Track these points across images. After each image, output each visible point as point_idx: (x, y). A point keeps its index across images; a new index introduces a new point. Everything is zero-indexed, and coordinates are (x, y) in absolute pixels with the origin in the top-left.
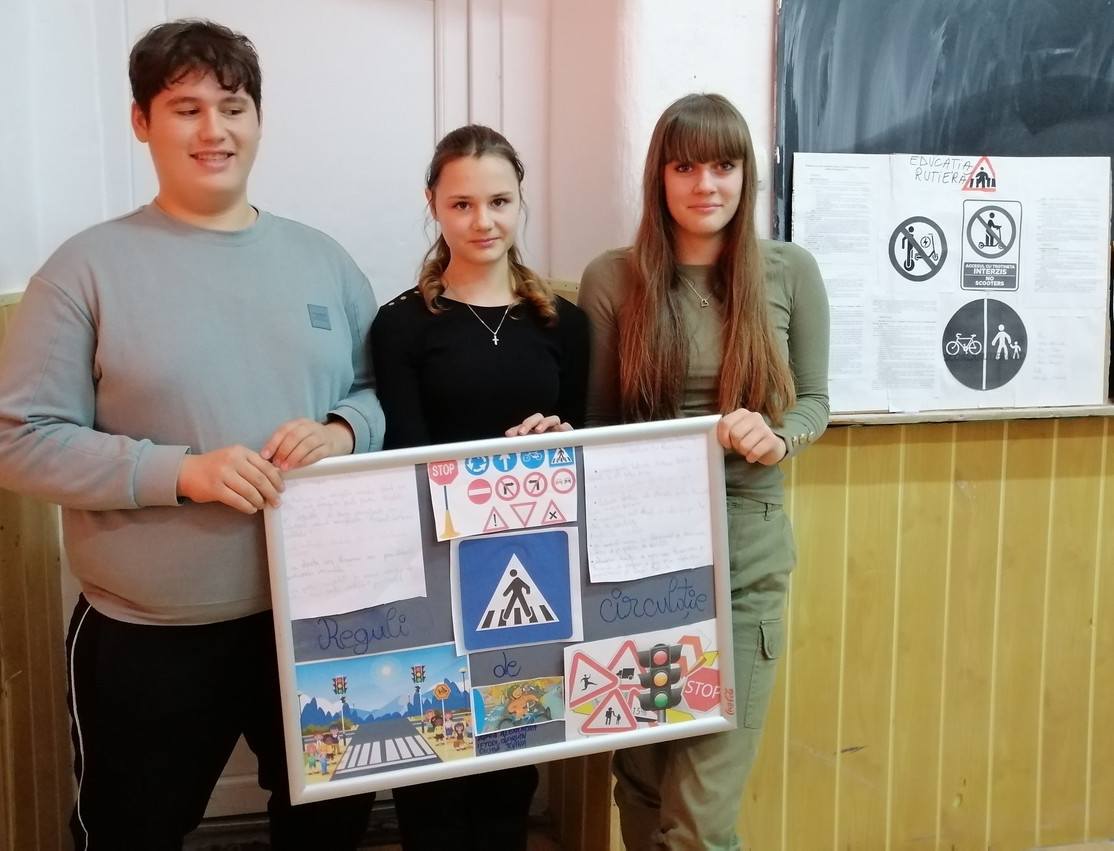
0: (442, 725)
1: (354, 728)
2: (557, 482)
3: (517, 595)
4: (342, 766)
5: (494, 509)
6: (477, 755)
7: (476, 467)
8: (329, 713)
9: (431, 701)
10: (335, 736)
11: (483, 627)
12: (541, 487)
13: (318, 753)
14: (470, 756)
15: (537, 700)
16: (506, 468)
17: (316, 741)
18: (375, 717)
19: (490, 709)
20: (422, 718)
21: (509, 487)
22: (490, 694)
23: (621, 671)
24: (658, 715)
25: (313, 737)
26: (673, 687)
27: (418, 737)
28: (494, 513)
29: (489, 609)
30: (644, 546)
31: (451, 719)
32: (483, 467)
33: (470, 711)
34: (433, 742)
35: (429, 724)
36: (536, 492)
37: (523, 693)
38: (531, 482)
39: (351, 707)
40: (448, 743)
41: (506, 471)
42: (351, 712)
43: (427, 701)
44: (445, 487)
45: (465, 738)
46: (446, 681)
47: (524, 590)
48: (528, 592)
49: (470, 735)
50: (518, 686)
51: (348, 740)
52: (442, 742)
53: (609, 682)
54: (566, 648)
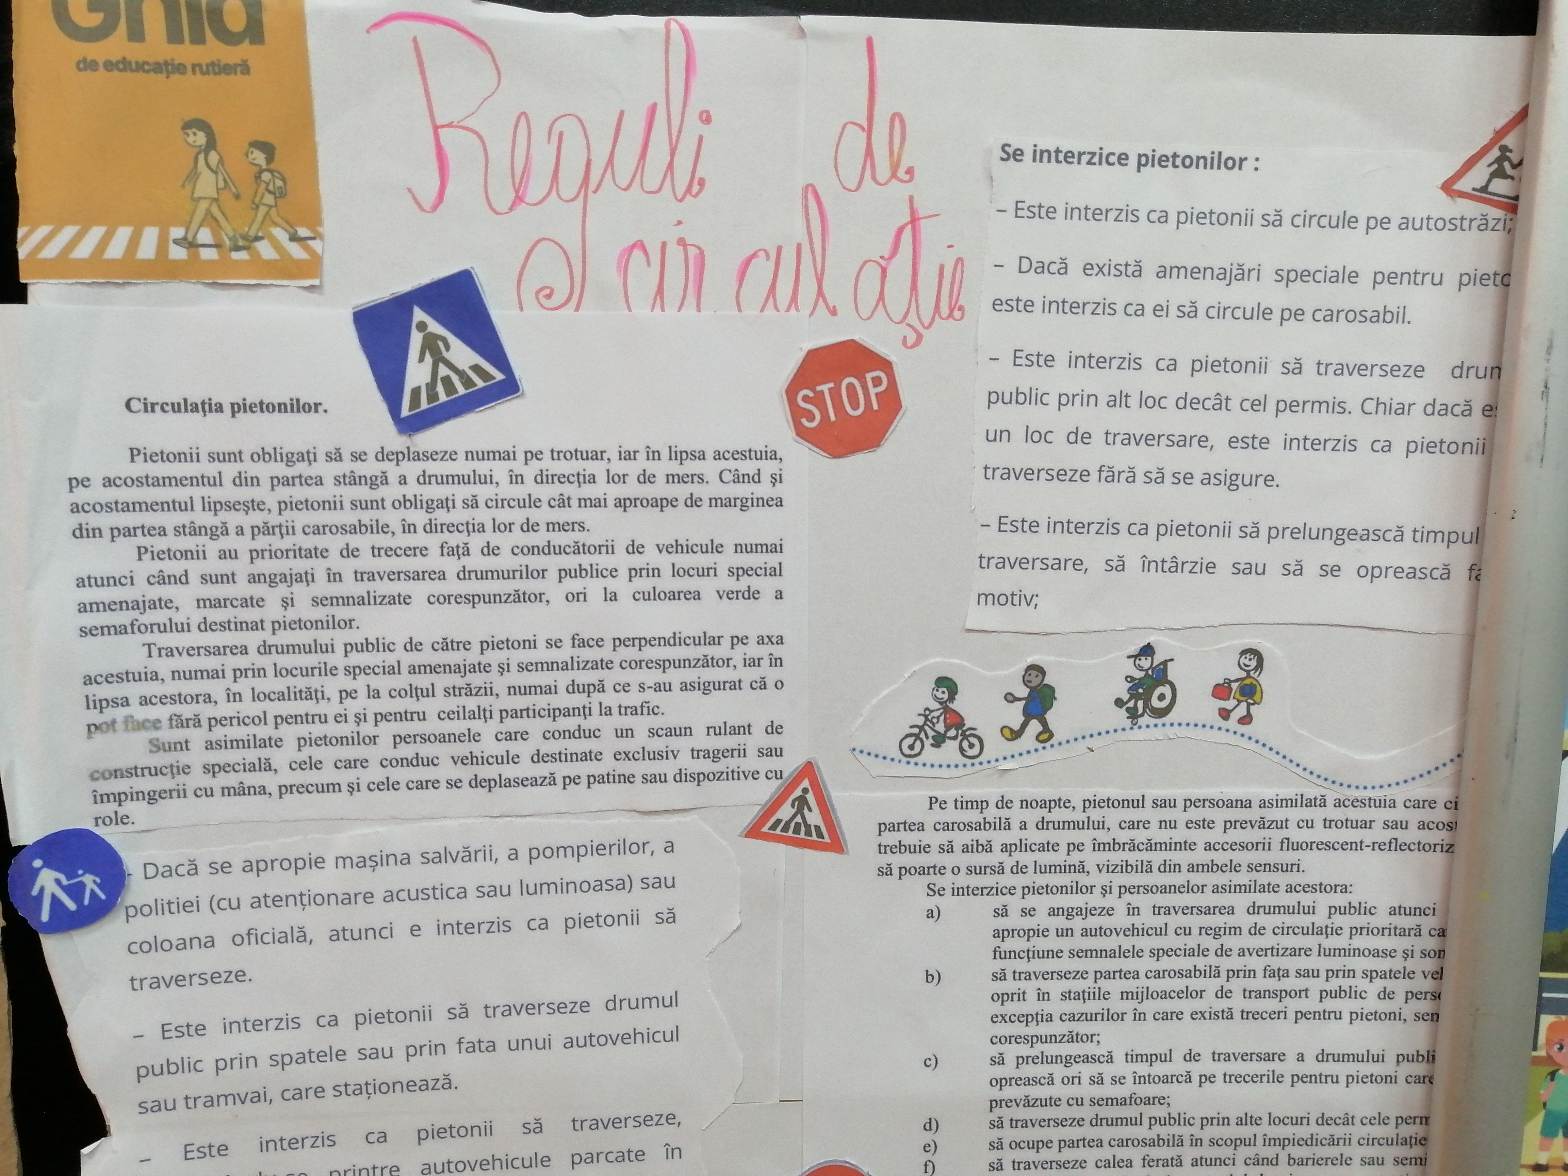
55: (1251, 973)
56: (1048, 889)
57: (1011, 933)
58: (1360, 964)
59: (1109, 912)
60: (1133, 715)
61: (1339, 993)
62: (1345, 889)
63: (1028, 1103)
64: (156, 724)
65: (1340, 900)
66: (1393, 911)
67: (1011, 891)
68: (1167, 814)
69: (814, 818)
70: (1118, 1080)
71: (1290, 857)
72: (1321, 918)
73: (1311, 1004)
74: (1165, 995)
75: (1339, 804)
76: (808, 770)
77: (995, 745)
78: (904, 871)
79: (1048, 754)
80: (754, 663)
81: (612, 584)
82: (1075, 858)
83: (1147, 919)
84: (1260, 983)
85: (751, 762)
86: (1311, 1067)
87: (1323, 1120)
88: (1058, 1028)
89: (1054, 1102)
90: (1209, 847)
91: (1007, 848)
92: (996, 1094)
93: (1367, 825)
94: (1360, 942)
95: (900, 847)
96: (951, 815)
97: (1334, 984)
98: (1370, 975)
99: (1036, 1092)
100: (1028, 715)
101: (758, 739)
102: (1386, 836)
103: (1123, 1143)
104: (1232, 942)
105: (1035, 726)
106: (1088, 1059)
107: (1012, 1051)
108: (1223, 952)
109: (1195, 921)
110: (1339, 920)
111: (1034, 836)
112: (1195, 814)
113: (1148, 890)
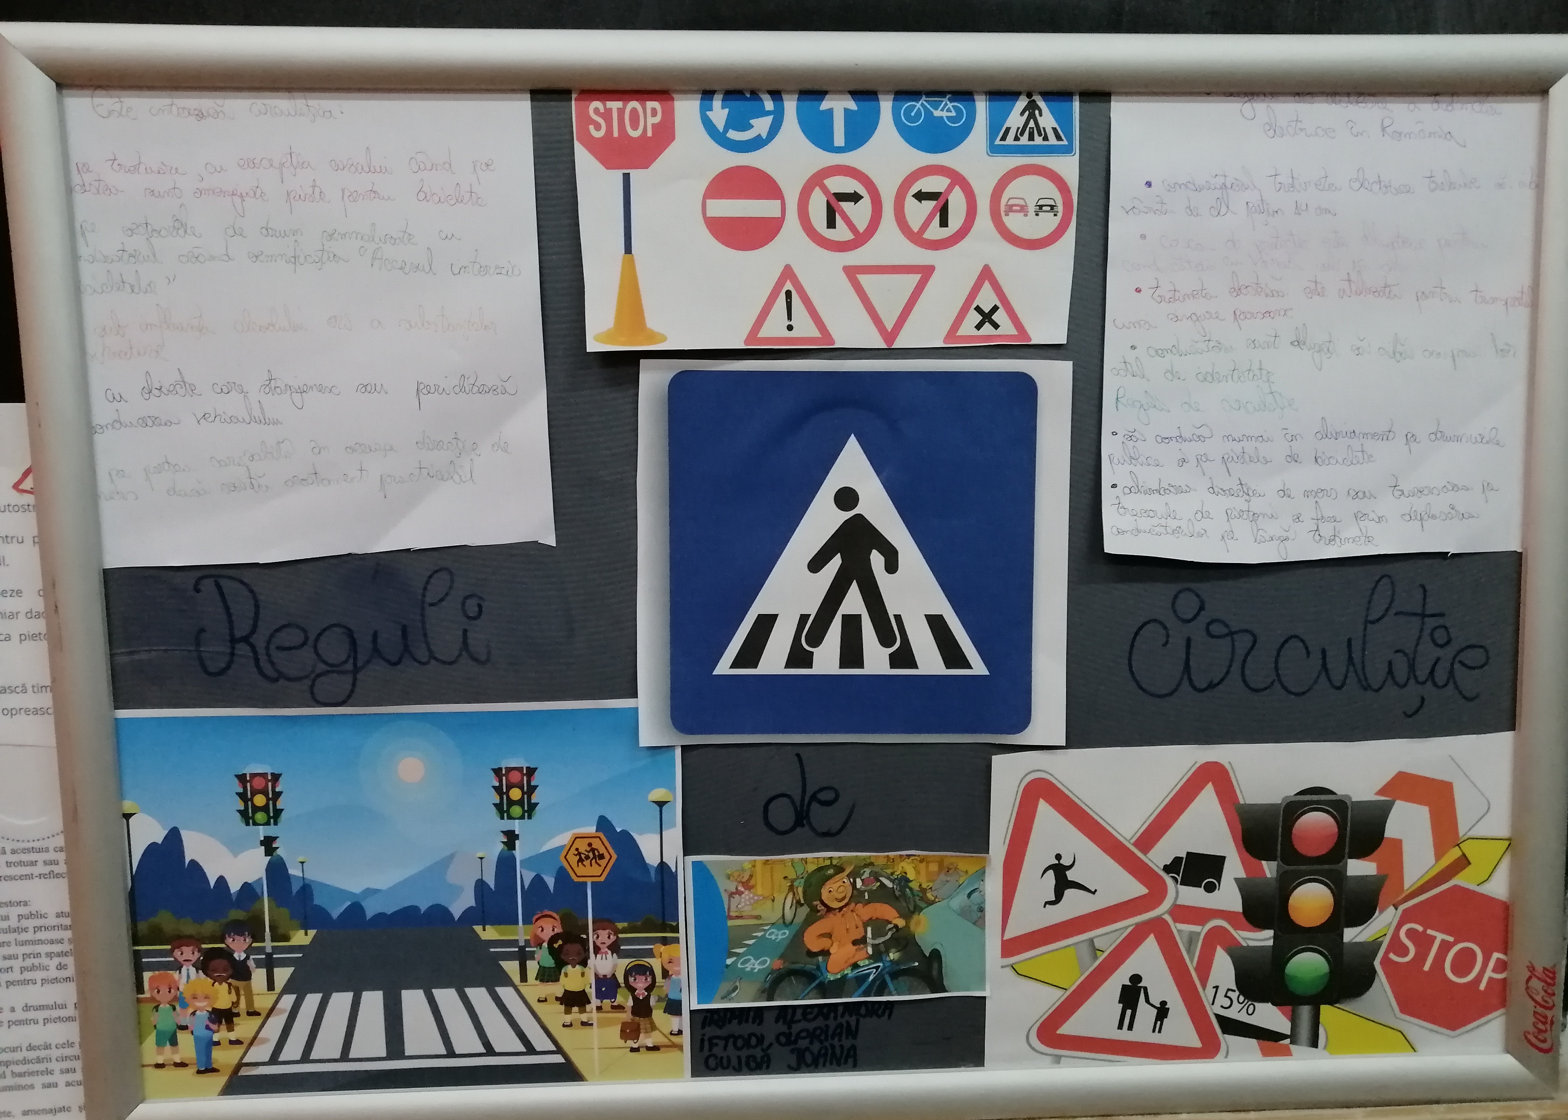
0: (584, 963)
1: (301, 938)
2: (1010, 209)
3: (855, 571)
4: (261, 1052)
5: (788, 273)
6: (697, 1072)
7: (738, 122)
8: (221, 880)
9: (550, 882)
10: (239, 956)
11: (736, 663)
12: (956, 220)
13: (184, 1006)
14: (672, 1074)
15: (901, 923)
16: (839, 139)
17: (178, 967)
18: (370, 913)
19: (747, 932)
20: (521, 933)
21: (846, 206)
22: (748, 885)
23: (1177, 860)
24: (1294, 1020)
25: (170, 953)
26: (1350, 934)
27: (506, 993)
28: (788, 286)
29: (760, 606)
31: (614, 948)
32: (761, 126)
33: (676, 929)
34: (554, 1015)
35: (543, 957)
36: (935, 232)
37: (857, 896)
38: (920, 196)
39: (294, 871)
40: (602, 1024)
41: (839, 150)
42: (295, 887)
43: (538, 880)
44: (626, 177)
45: (658, 1015)
46: (604, 824)
47: (877, 560)
48: (892, 566)
49: (674, 1008)
50: (839, 869)
51: (282, 975)
52: (584, 1017)
53: (1136, 889)
54: (998, 761)
58: (43, 949)
61: (33, 968)
62: (26, 904)
65: (23, 910)
66: (58, 916)
72: (13, 922)
73: (16, 976)
75: (14, 852)
86: (20, 1015)
87: (31, 1048)
93: (34, 863)
94: (42, 935)
97: (29, 962)
98: (50, 955)
102: (46, 870)
110: (25, 923)
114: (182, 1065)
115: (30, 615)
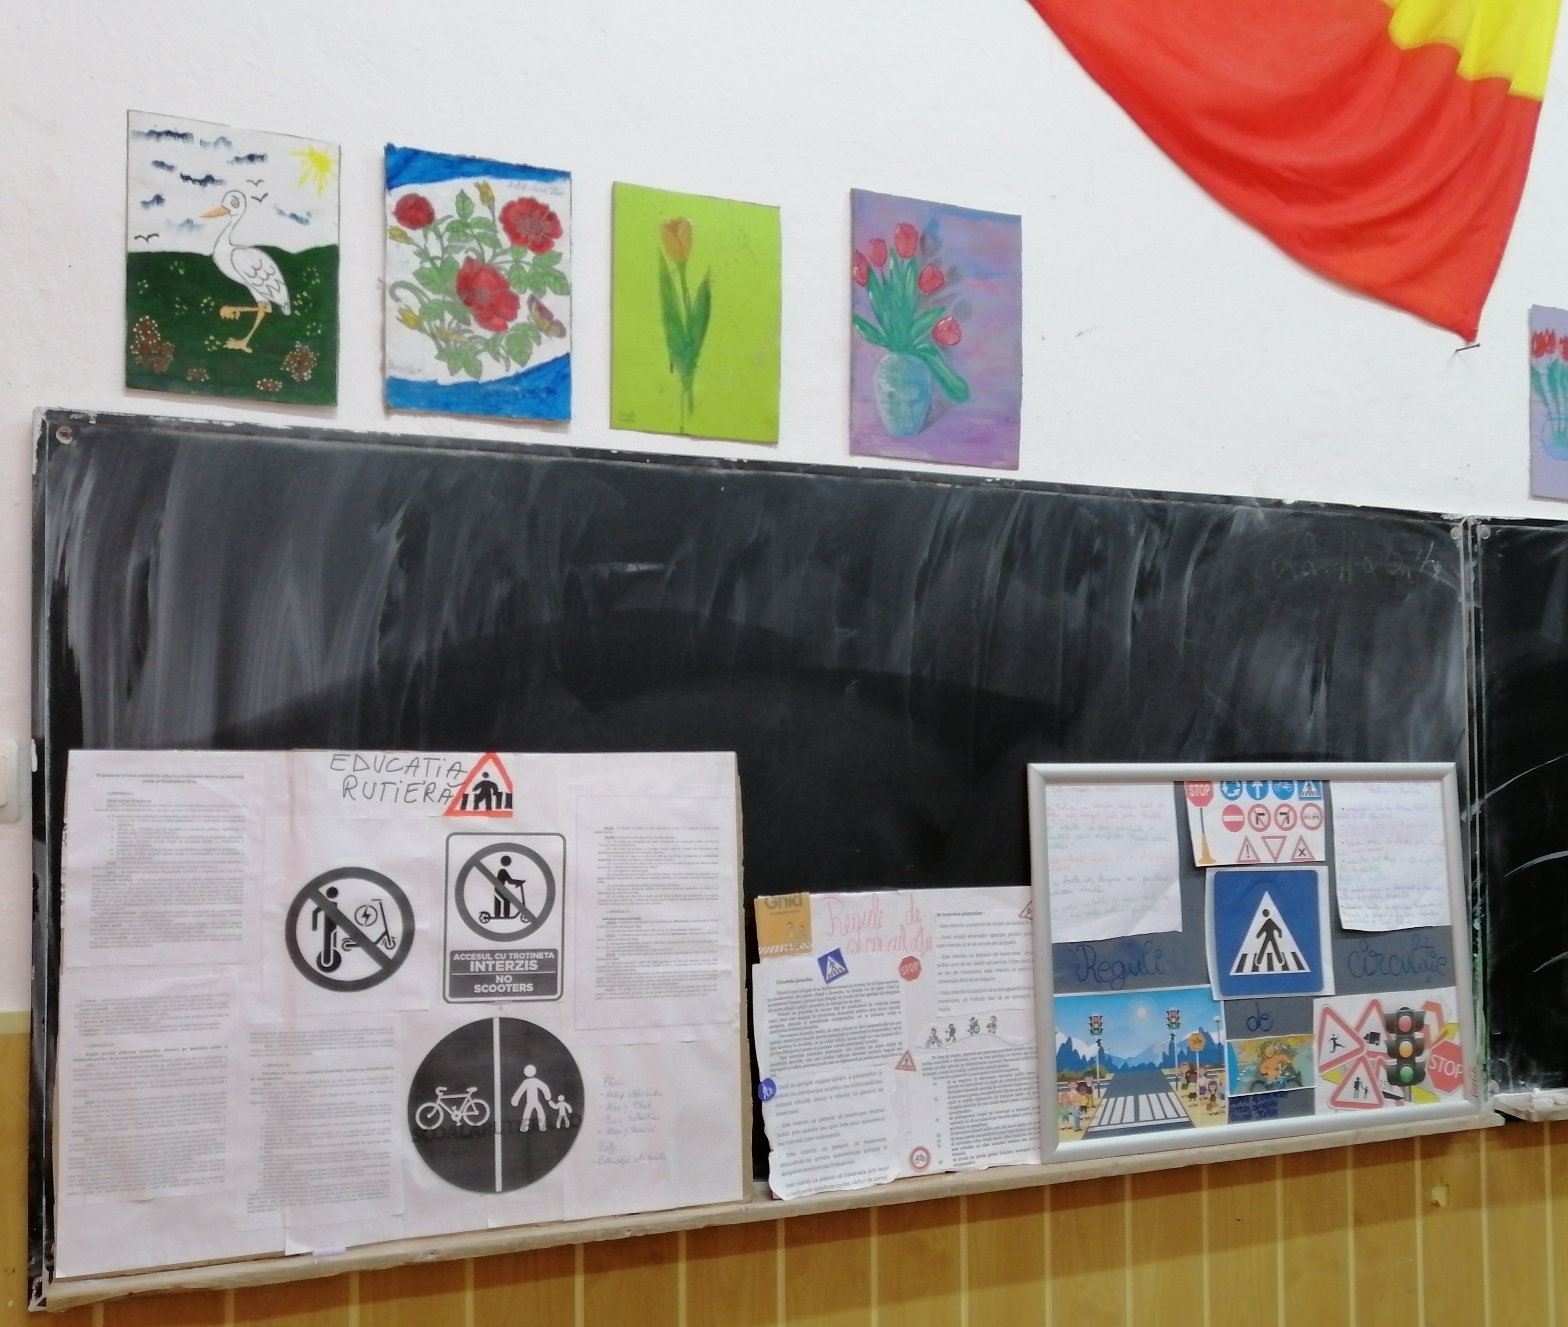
0: (1196, 1082)
1: (1109, 1077)
2: (1307, 817)
3: (1270, 938)
4: (1095, 1122)
5: (1246, 839)
6: (1229, 1123)
7: (1231, 792)
8: (1084, 1056)
9: (1185, 1051)
10: (1089, 1085)
11: (1237, 971)
12: (1291, 822)
13: (1071, 1104)
14: (1220, 1123)
15: (1289, 1061)
16: (1258, 796)
17: (1069, 1090)
18: (1130, 1066)
19: (1243, 1067)
20: (1176, 1071)
21: (1261, 817)
22: (1243, 1050)
23: (1368, 1035)
24: (1404, 1091)
25: (1066, 1085)
26: (1418, 1059)
27: (1171, 1094)
28: (1247, 843)
29: (1242, 951)
30: (1388, 896)
31: (1205, 1075)
32: (1237, 791)
33: (1224, 1067)
34: (1186, 1101)
35: (1183, 1080)
36: (1286, 825)
37: (1276, 1052)
38: (1282, 814)
39: (1106, 1052)
40: (1202, 1104)
41: (1259, 799)
42: (1107, 1058)
43: (1182, 1051)
44: (1201, 809)
45: (1218, 1100)
46: (1201, 1029)
47: (1276, 933)
48: (1280, 936)
49: (1223, 1097)
50: (1270, 1042)
51: (1103, 1091)
52: (1195, 1103)
53: (1356, 1046)
54: (1316, 1001)
55: (1001, 1092)
56: (958, 1076)
57: (951, 1087)
58: (1022, 1087)
59: (971, 1080)
60: (972, 1033)
61: (1019, 1095)
63: (958, 1128)
64: (780, 1053)
65: (1017, 1072)
66: (1028, 1073)
67: (950, 1077)
68: (981, 1056)
69: (909, 1063)
70: (976, 1121)
71: (1006, 1063)
72: (1014, 1077)
73: (1014, 1098)
74: (984, 1099)
76: (907, 1052)
77: (944, 1042)
78: (929, 1074)
79: (956, 1044)
80: (895, 1029)
81: (866, 1013)
82: (963, 1067)
83: (979, 1081)
84: (1004, 1094)
85: (896, 1052)
86: (1015, 1113)
87: (1019, 1125)
88: (963, 1109)
89: (963, 1127)
90: (990, 1062)
91: (949, 1067)
92: (951, 1127)
93: (1020, 1054)
94: (1022, 1082)
95: (927, 1069)
96: (937, 1060)
97: (1018, 1092)
98: (1025, 1089)
99: (959, 1125)
100: (950, 1035)
101: (897, 1046)
102: (1024, 1056)
103: (979, 1136)
104: (996, 1084)
105: (952, 1038)
106: (970, 1116)
107: (954, 1115)
108: (995, 1087)
109: (989, 1080)
110: (1017, 1077)
111: (955, 1063)
112: (986, 1055)
113: (978, 1074)
114: (1071, 1128)
115: (1023, 961)
